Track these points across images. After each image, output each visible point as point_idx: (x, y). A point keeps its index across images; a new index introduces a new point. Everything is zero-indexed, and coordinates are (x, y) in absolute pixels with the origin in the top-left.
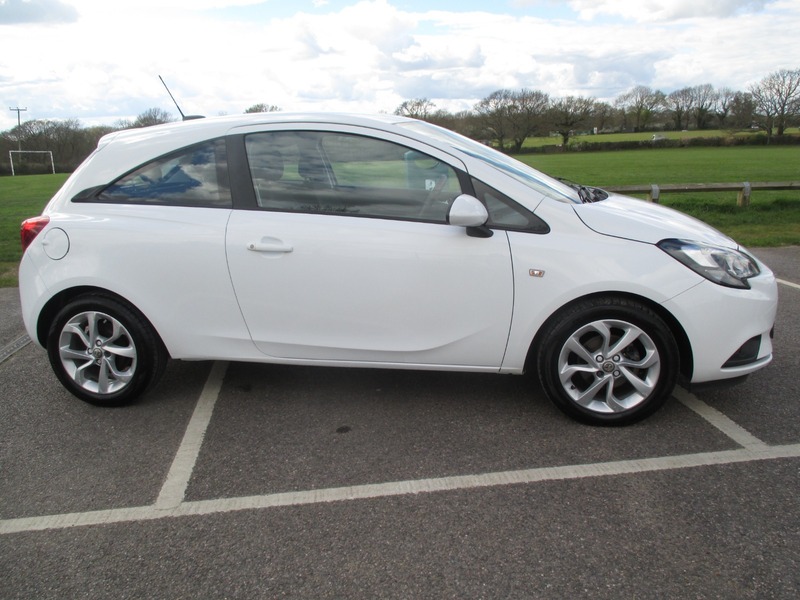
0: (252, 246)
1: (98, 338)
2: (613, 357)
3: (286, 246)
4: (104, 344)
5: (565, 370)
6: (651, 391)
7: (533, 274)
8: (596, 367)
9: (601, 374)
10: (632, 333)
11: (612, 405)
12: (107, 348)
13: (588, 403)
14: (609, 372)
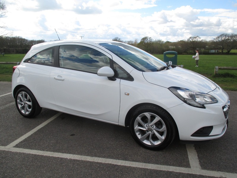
0: (55, 78)
1: (25, 99)
2: (152, 126)
3: (63, 79)
4: (26, 101)
5: (136, 127)
6: (163, 140)
7: (125, 94)
8: (146, 128)
9: (147, 131)
10: (157, 119)
11: (151, 142)
12: (26, 102)
13: (144, 140)
14: (150, 131)
